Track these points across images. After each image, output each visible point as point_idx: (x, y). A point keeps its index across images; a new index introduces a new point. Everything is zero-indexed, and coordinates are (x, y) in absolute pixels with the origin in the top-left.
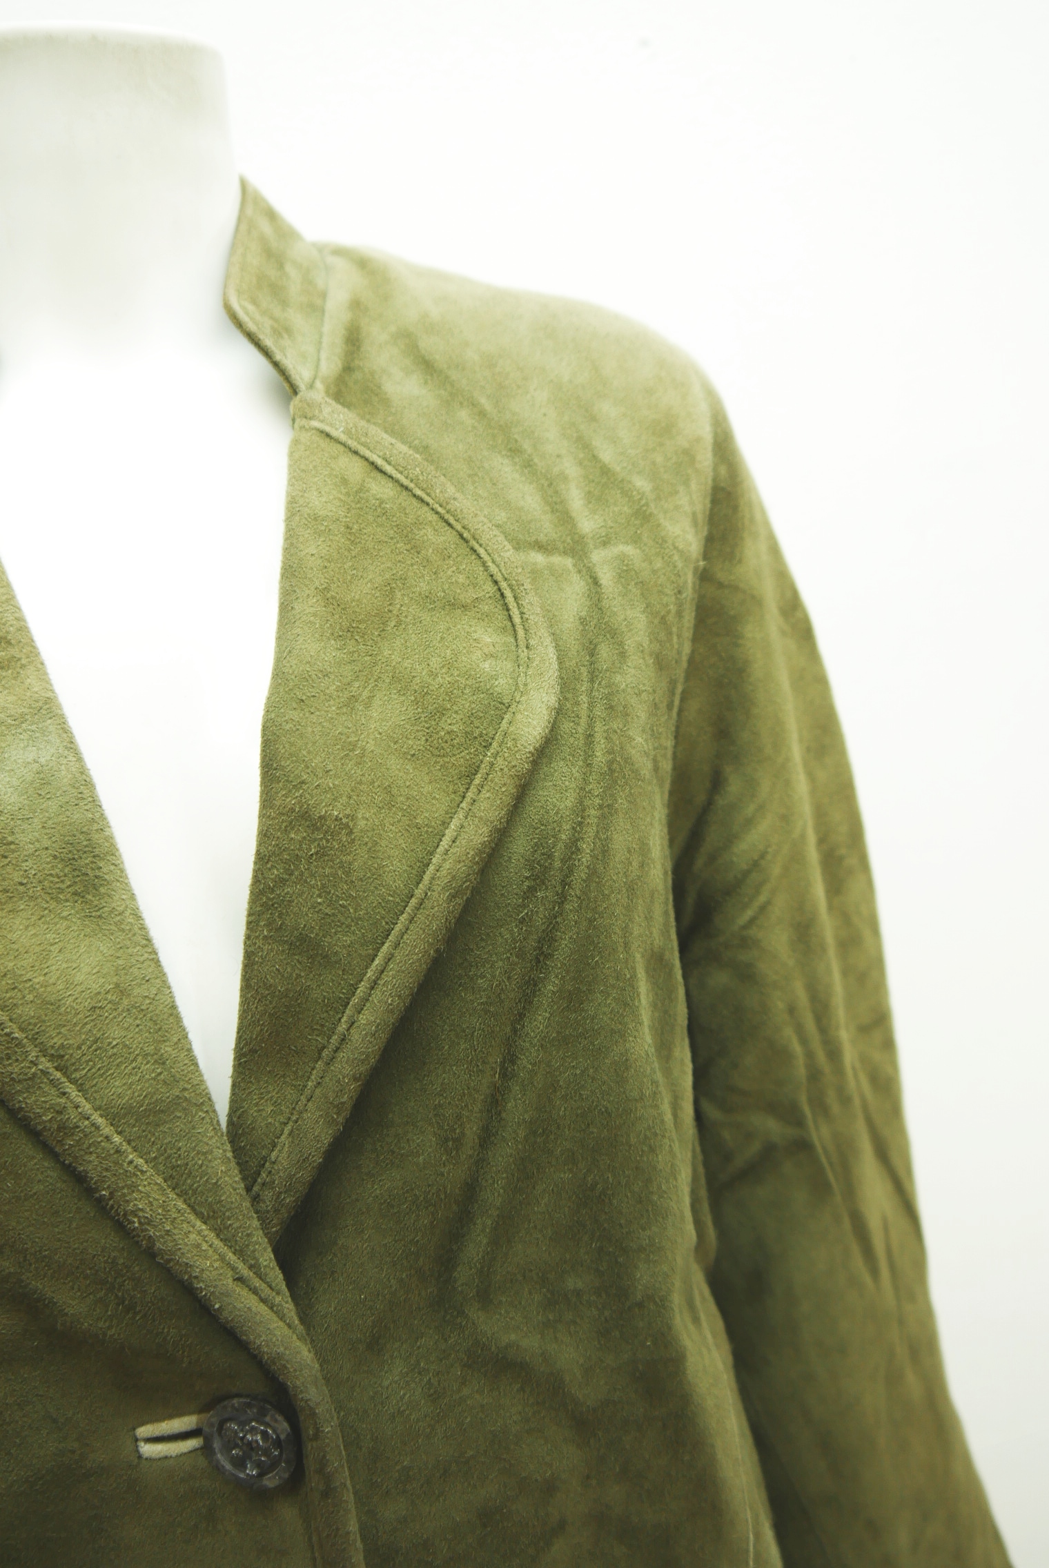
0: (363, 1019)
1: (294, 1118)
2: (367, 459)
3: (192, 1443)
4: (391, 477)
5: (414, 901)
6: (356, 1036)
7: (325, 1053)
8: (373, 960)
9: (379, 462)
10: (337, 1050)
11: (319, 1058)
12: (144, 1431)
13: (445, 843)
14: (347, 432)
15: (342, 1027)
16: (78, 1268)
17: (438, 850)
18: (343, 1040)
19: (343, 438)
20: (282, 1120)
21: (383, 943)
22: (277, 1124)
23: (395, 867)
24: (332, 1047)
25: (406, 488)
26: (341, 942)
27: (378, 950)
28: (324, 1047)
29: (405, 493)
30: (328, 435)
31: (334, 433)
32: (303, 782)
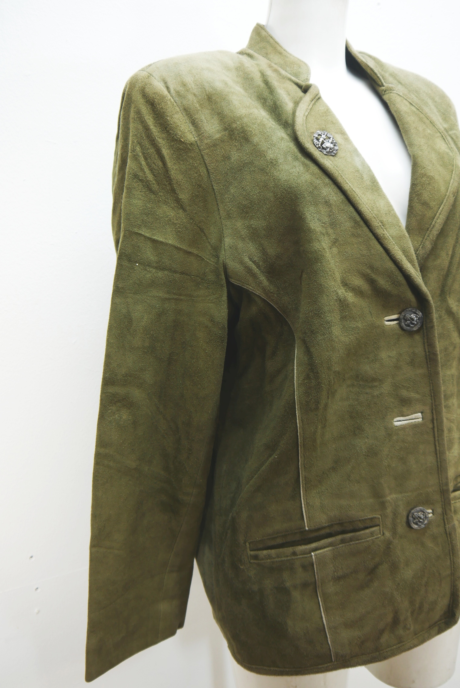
0: (438, 221)
1: (422, 244)
2: (409, 101)
3: (395, 322)
4: (414, 106)
5: (447, 196)
6: (437, 225)
7: (430, 229)
8: (439, 208)
9: (411, 102)
10: (432, 228)
11: (428, 230)
12: (387, 318)
13: (451, 184)
14: (403, 94)
15: (433, 223)
16: (384, 272)
17: (450, 186)
18: (434, 226)
19: (402, 95)
20: (419, 245)
21: (441, 205)
22: (418, 246)
23: (443, 189)
24: (431, 228)
25: (418, 109)
26: (432, 204)
27: (440, 206)
28: (429, 228)
29: (418, 110)
30: (399, 95)
31: (401, 94)
32: (425, 167)
